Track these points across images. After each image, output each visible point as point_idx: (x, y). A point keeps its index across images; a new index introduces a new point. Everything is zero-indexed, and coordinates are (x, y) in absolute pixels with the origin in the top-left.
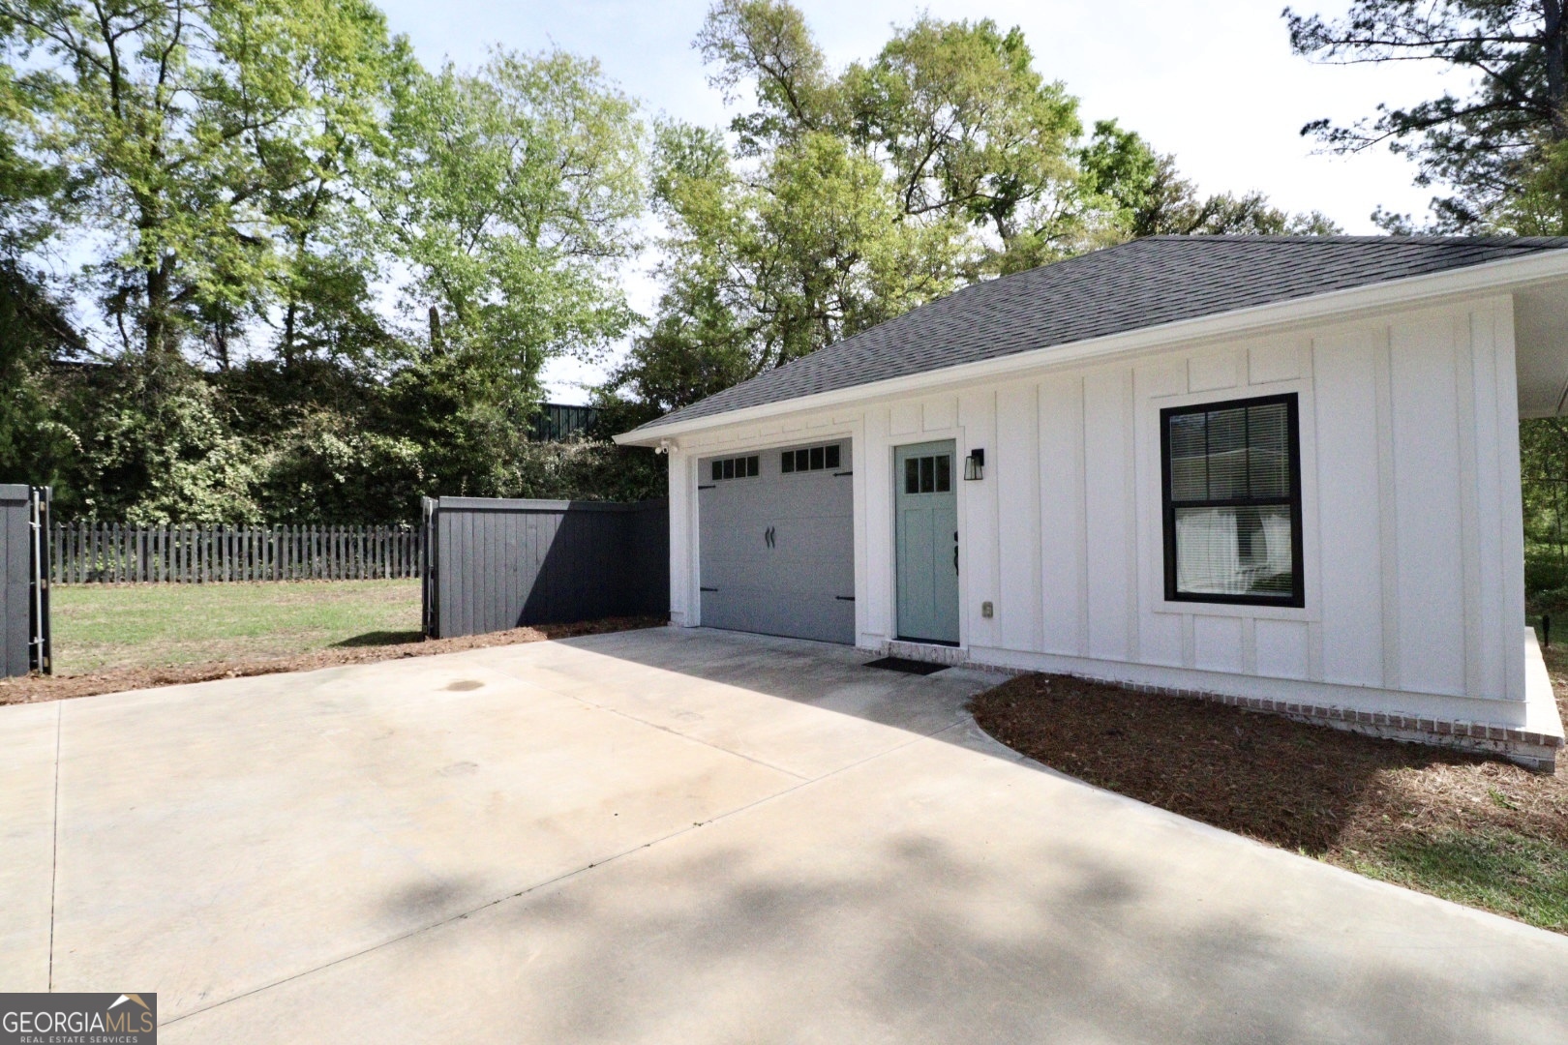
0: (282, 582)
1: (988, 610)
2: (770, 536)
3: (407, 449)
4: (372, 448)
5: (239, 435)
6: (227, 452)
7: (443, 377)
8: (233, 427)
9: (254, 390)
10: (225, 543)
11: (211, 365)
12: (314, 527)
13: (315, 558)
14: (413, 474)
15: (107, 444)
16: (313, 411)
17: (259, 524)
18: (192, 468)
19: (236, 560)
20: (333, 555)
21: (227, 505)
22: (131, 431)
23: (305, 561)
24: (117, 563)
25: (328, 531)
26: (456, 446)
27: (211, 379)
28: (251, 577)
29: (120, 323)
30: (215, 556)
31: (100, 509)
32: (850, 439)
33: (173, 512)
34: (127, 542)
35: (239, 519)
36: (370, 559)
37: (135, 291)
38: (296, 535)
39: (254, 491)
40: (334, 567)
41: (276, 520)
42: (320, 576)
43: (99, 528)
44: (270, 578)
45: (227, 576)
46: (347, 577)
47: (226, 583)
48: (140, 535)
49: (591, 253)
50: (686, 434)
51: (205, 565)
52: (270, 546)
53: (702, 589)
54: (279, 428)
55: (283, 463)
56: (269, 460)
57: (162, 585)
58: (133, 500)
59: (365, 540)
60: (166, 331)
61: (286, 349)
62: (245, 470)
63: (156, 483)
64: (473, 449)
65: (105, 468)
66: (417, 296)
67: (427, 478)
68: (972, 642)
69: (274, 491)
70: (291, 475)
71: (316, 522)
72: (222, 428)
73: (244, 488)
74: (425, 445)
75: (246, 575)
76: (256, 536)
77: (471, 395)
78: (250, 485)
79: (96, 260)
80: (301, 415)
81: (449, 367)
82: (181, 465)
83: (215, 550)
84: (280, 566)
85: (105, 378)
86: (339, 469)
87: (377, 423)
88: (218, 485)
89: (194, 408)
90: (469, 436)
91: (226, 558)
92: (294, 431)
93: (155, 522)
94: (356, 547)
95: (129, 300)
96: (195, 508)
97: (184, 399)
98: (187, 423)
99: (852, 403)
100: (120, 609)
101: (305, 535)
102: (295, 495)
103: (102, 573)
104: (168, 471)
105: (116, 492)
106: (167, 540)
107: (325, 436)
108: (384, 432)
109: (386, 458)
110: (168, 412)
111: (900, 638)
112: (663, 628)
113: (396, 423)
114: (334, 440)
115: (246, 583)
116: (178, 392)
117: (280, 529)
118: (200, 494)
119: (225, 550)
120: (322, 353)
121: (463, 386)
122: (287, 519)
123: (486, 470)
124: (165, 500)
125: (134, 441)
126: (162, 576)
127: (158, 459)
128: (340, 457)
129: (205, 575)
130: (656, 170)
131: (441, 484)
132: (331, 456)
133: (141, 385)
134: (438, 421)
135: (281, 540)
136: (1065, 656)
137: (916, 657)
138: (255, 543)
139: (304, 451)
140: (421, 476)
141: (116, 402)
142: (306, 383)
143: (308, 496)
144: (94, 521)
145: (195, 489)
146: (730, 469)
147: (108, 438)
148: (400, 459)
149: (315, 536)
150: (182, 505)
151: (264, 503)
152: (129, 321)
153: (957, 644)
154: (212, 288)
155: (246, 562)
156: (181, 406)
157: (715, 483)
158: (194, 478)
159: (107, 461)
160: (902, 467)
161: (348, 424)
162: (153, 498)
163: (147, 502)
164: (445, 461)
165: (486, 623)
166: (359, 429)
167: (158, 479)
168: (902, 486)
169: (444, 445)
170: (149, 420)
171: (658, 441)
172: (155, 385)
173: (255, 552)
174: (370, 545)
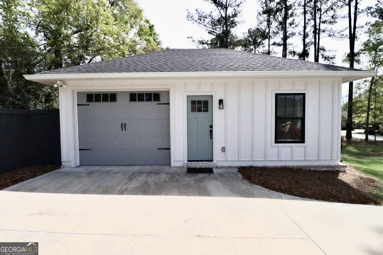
1: (223, 149)
2: (123, 126)
50: (70, 80)
53: (80, 150)
68: (218, 160)
111: (188, 161)
136: (248, 161)
137: (198, 167)
153: (212, 161)
157: (90, 103)
168: (190, 109)
171: (55, 81)
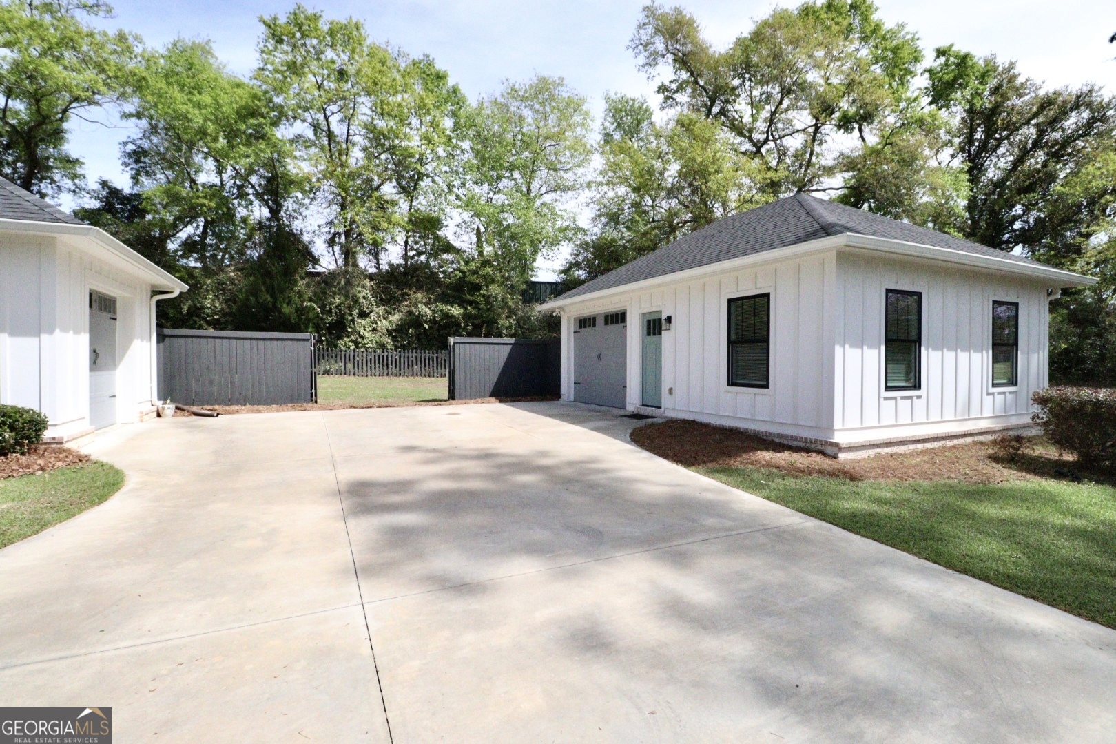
0: (401, 378)
1: (671, 391)
2: (599, 356)
3: (456, 311)
4: (441, 311)
5: (384, 305)
6: (378, 314)
7: (474, 272)
8: (381, 301)
9: (389, 282)
10: (377, 357)
11: (372, 270)
12: (414, 351)
13: (415, 367)
14: (458, 325)
15: (330, 312)
16: (415, 293)
17: (391, 349)
18: (363, 322)
19: (381, 366)
20: (423, 365)
21: (378, 340)
22: (339, 305)
23: (410, 368)
24: (334, 367)
25: (421, 353)
26: (480, 309)
27: (371, 277)
28: (388, 375)
29: (334, 252)
30: (373, 365)
31: (327, 341)
32: (626, 310)
33: (356, 343)
34: (338, 357)
35: (382, 346)
36: (439, 368)
37: (340, 234)
38: (407, 354)
39: (389, 333)
40: (423, 371)
41: (399, 347)
42: (417, 375)
43: (327, 349)
44: (396, 375)
45: (377, 374)
46: (429, 376)
47: (377, 377)
48: (343, 353)
49: (561, 189)
50: (569, 305)
51: (369, 368)
52: (396, 360)
53: (574, 383)
54: (401, 301)
55: (401, 319)
56: (396, 318)
57: (352, 376)
58: (340, 338)
59: (437, 358)
60: (352, 255)
61: (406, 257)
62: (385, 323)
63: (349, 330)
64: (489, 310)
65: (329, 323)
66: (464, 229)
67: (466, 326)
68: (667, 406)
69: (397, 333)
70: (405, 325)
71: (416, 348)
72: (376, 302)
73: (385, 331)
74: (466, 309)
75: (385, 374)
76: (390, 355)
77: (490, 280)
78: (388, 330)
79: (323, 221)
80: (409, 295)
81: (477, 267)
82: (359, 321)
83: (373, 362)
84: (400, 370)
85: (328, 279)
86: (426, 322)
87: (444, 299)
88: (374, 330)
89: (364, 292)
90: (487, 303)
91: (377, 365)
92: (406, 303)
93: (349, 348)
94: (433, 361)
95: (337, 239)
96: (365, 341)
97: (360, 289)
98: (361, 300)
99: (626, 292)
100: (335, 386)
101: (410, 355)
102: (407, 335)
103: (329, 371)
104: (354, 324)
105: (333, 334)
106: (354, 356)
107: (420, 305)
108: (446, 302)
109: (447, 316)
110: (354, 295)
111: (643, 405)
112: (556, 402)
113: (453, 296)
114: (424, 307)
115: (385, 377)
116: (358, 285)
117: (400, 351)
118: (367, 335)
119: (377, 362)
120: (423, 258)
121: (484, 277)
122: (403, 347)
123: (496, 322)
124: (353, 337)
125: (340, 310)
126: (352, 373)
127: (350, 318)
128: (426, 316)
129: (369, 373)
130: (605, 129)
131: (473, 329)
132: (422, 315)
133: (343, 283)
134: (472, 296)
135: (400, 357)
137: (646, 414)
138: (389, 358)
139: (410, 313)
140: (462, 325)
141: (333, 292)
142: (412, 277)
143: (412, 336)
144: (325, 347)
145: (365, 332)
146: (586, 323)
147: (330, 309)
148: (453, 316)
149: (415, 355)
150: (360, 340)
151: (394, 339)
152: (337, 249)
153: (660, 408)
154: (371, 237)
155: (386, 368)
156: (359, 292)
157: (580, 330)
158: (364, 327)
159: (330, 319)
160: (645, 324)
161: (430, 298)
162: (348, 337)
163: (345, 339)
164: (476, 317)
165: (475, 395)
166: (436, 301)
167: (350, 327)
168: (645, 332)
169: (474, 308)
170: (346, 300)
171: (555, 309)
172: (348, 282)
173: (390, 362)
174: (439, 360)
